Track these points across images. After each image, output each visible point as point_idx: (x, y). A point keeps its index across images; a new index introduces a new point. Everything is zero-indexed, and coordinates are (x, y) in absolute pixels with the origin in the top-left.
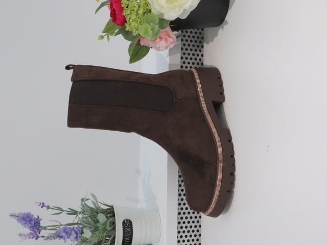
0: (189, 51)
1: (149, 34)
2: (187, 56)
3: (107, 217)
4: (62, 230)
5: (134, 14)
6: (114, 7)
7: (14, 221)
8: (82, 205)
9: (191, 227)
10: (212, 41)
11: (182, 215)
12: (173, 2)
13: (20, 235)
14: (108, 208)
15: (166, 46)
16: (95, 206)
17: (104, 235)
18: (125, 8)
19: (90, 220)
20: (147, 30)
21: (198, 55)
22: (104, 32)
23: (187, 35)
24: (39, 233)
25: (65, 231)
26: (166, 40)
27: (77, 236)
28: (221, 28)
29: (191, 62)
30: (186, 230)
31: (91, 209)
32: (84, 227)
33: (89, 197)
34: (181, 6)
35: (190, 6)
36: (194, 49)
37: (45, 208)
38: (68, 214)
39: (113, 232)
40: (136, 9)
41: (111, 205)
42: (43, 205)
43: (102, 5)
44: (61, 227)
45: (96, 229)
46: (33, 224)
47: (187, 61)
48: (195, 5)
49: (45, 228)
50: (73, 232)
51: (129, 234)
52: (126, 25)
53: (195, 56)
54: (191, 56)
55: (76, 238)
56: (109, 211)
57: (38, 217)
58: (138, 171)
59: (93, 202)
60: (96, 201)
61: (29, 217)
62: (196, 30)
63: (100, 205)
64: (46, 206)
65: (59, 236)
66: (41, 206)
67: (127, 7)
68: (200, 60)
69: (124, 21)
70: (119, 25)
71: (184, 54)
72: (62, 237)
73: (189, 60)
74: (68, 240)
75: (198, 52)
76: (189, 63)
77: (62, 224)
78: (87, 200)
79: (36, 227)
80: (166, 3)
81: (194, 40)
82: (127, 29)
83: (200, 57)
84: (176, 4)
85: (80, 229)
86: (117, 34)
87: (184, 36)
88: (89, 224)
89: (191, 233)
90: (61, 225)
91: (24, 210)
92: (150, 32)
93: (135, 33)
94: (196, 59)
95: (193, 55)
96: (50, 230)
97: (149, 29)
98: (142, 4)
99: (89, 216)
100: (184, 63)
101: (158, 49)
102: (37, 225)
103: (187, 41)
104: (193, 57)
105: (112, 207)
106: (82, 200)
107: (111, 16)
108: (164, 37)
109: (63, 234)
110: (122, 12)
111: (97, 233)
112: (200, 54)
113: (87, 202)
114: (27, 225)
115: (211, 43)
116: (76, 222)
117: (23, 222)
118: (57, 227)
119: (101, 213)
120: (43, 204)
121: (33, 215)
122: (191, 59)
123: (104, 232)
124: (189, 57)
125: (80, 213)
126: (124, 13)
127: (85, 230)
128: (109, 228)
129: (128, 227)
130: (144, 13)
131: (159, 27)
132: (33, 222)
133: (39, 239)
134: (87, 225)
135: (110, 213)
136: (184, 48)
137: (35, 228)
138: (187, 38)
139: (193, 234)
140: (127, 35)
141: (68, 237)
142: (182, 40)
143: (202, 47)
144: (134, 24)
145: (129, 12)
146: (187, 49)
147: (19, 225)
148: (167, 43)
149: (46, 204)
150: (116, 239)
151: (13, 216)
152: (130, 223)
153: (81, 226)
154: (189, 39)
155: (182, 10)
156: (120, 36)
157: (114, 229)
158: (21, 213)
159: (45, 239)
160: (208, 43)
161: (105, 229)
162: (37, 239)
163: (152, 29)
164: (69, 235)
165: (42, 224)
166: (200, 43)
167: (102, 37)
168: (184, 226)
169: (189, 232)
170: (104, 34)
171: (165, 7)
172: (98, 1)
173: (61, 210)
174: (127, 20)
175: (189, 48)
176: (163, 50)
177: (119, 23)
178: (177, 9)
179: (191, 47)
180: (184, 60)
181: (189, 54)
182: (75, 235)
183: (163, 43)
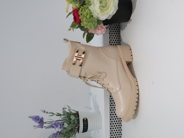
0: (113, 34)
3: (75, 117)
4: (54, 124)
5: (85, 18)
6: (75, 15)
7: (31, 120)
8: (63, 111)
9: (117, 121)
10: (124, 29)
11: (112, 115)
12: (104, 12)
13: (34, 126)
14: (75, 112)
15: (101, 33)
16: (70, 111)
17: (74, 126)
18: (80, 15)
19: (67, 118)
20: (91, 26)
21: (118, 36)
22: (71, 27)
23: (112, 26)
24: (43, 125)
25: (55, 124)
26: (101, 30)
27: (61, 126)
28: (128, 23)
30: (114, 123)
31: (68, 113)
32: (65, 122)
33: (66, 107)
34: (108, 13)
35: (112, 13)
37: (45, 113)
38: (56, 116)
40: (85, 15)
41: (77, 111)
42: (44, 112)
43: (70, 14)
44: (53, 122)
45: (70, 123)
46: (40, 121)
47: (112, 39)
48: (115, 12)
49: (46, 123)
51: (86, 125)
52: (81, 23)
54: (114, 37)
55: (61, 127)
57: (42, 118)
59: (68, 109)
60: (70, 109)
61: (38, 117)
63: (72, 111)
65: (52, 127)
67: (81, 15)
68: (119, 38)
69: (80, 22)
70: (78, 23)
71: (111, 36)
72: (54, 127)
73: (113, 39)
74: (57, 129)
76: (113, 40)
78: (65, 108)
80: (100, 12)
81: (115, 29)
82: (82, 25)
84: (105, 12)
85: (62, 123)
86: (77, 28)
87: (111, 27)
88: (66, 120)
90: (53, 121)
91: (36, 114)
92: (93, 27)
93: (85, 27)
96: (48, 123)
97: (92, 26)
98: (88, 13)
99: (67, 117)
100: (111, 40)
101: (97, 34)
103: (112, 29)
104: (116, 37)
105: (78, 112)
106: (63, 109)
107: (74, 19)
108: (100, 28)
109: (54, 126)
111: (71, 125)
113: (65, 110)
114: (37, 121)
115: (124, 30)
116: (60, 119)
117: (35, 120)
118: (51, 122)
119: (73, 115)
120: (45, 111)
121: (40, 117)
122: (114, 38)
123: (74, 124)
124: (113, 37)
125: (62, 115)
126: (80, 18)
127: (64, 123)
128: (76, 123)
129: (86, 122)
130: (89, 18)
131: (98, 24)
132: (40, 120)
134: (65, 121)
135: (77, 115)
136: (111, 33)
137: (41, 123)
139: (118, 125)
140: (82, 28)
141: (57, 127)
142: (110, 29)
143: (120, 32)
144: (85, 23)
145: (82, 17)
146: (112, 33)
147: (33, 121)
148: (102, 31)
149: (46, 111)
150: (80, 128)
151: (30, 117)
153: (63, 122)
154: (113, 28)
155: (108, 15)
156: (79, 29)
157: (79, 123)
158: (34, 116)
159: (46, 128)
160: (122, 30)
161: (74, 123)
162: (42, 128)
163: (94, 25)
164: (57, 126)
165: (44, 121)
166: (118, 30)
167: (70, 29)
168: (113, 121)
169: (115, 124)
170: (71, 28)
171: (100, 14)
172: (67, 12)
173: (53, 114)
174: (82, 21)
175: (113, 33)
176: (100, 35)
177: (78, 22)
178: (106, 15)
179: (114, 32)
180: (111, 39)
181: (113, 36)
182: (60, 126)
183: (100, 31)
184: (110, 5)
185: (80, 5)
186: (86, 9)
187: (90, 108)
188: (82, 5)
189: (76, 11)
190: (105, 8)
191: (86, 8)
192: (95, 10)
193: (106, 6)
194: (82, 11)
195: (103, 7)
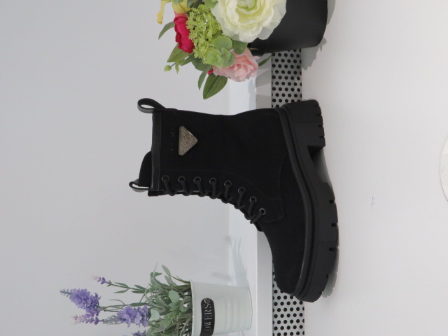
0: (283, 80)
1: (219, 61)
2: (280, 85)
4: (125, 312)
5: (203, 37)
6: (179, 30)
7: (67, 299)
8: (152, 280)
9: (292, 309)
10: (310, 66)
11: (279, 294)
12: (249, 20)
13: (76, 318)
14: (184, 284)
15: (246, 74)
16: (169, 282)
17: (178, 318)
18: (191, 31)
19: (160, 299)
21: (295, 84)
22: (169, 61)
23: (280, 59)
24: (98, 315)
25: (128, 312)
26: (245, 67)
27: (143, 319)
28: (319, 50)
29: (287, 93)
30: (285, 314)
31: (163, 286)
32: (154, 307)
33: (160, 270)
34: (259, 24)
35: (271, 24)
36: (289, 76)
37: (106, 284)
38: (134, 292)
39: (189, 315)
40: (204, 30)
41: (187, 280)
42: (103, 281)
43: (167, 28)
44: (124, 308)
45: (168, 310)
47: (281, 93)
48: (278, 22)
49: (104, 309)
50: (139, 314)
51: (210, 317)
52: (195, 51)
53: (292, 86)
54: (286, 86)
55: (142, 321)
56: (185, 288)
57: (97, 296)
58: (228, 239)
59: (166, 277)
60: (169, 275)
61: (84, 294)
62: (292, 52)
63: (174, 281)
64: (107, 282)
65: (121, 319)
66: (101, 282)
67: (194, 29)
68: (299, 90)
69: (191, 47)
70: (186, 51)
71: (277, 83)
72: (124, 320)
73: (283, 91)
74: (133, 324)
75: (296, 80)
76: (283, 95)
77: (126, 304)
78: (157, 274)
79: (94, 307)
80: (239, 21)
81: (289, 65)
82: (196, 56)
83: (298, 86)
84: (252, 22)
85: (147, 311)
87: (277, 60)
88: (159, 304)
89: (292, 317)
90: (124, 305)
91: (80, 286)
92: (220, 59)
93: (206, 61)
94: (293, 90)
95: (289, 84)
97: (219, 56)
98: (211, 24)
99: (159, 295)
100: (277, 95)
101: (238, 79)
102: (95, 305)
103: (280, 66)
104: (290, 88)
105: (189, 283)
106: (152, 275)
107: (177, 41)
108: (242, 64)
109: (126, 316)
110: (188, 35)
111: (168, 315)
112: (298, 82)
113: (158, 278)
114: (82, 305)
115: (309, 68)
116: (143, 301)
117: (78, 300)
118: (119, 308)
119: (174, 290)
120: (104, 279)
121: (89, 293)
122: (286, 89)
123: (177, 314)
124: (283, 87)
125: (148, 292)
126: (191, 37)
127: (152, 311)
128: (183, 310)
129: (208, 309)
130: (214, 36)
131: (235, 51)
132: (90, 302)
133: (99, 323)
134: (155, 305)
135: (186, 290)
136: (277, 76)
137: (92, 309)
138: (280, 62)
139: (295, 319)
140: (198, 63)
141: (133, 321)
142: (274, 66)
143: (301, 73)
144: (203, 50)
145: (196, 35)
146: (280, 78)
147: (73, 304)
148: (247, 71)
149: (107, 280)
150: (193, 324)
151: (64, 292)
152: (212, 303)
153: (149, 307)
154: (283, 64)
155: (261, 29)
156: (190, 65)
157: (190, 310)
158: (75, 290)
160: (306, 69)
161: (178, 311)
162: (96, 323)
163: (223, 56)
164: (133, 318)
165: (102, 303)
166: (296, 69)
167: (170, 68)
168: (282, 308)
169: (289, 316)
170: (171, 64)
171: (239, 27)
172: (161, 23)
173: (127, 287)
174: (195, 44)
175: (283, 76)
176: (244, 80)
177: (186, 49)
178: (254, 29)
179: (286, 74)
180: (277, 91)
181: (283, 84)
182: (141, 318)
183: (242, 72)
184: (264, 3)
185: (190, 4)
186: (204, 15)
187: (227, 278)
188: (196, 5)
189: (180, 20)
190: (253, 12)
191: (206, 13)
192: (227, 18)
193: (255, 7)
194: (194, 20)
195: (247, 8)
